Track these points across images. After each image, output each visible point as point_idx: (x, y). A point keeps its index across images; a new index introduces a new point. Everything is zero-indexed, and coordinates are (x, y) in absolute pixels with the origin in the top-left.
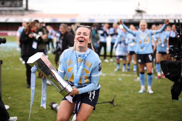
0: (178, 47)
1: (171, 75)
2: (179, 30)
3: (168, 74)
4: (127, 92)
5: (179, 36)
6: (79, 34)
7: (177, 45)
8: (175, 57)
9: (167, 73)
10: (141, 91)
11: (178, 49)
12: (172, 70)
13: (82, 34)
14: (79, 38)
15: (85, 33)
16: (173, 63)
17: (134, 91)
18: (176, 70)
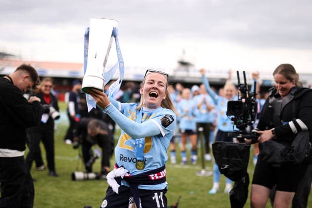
0: (244, 120)
1: (231, 169)
2: (245, 89)
3: (226, 166)
4: (192, 193)
5: (244, 100)
6: (151, 83)
7: (242, 114)
8: (238, 137)
9: (223, 165)
10: (213, 191)
11: (243, 122)
12: (233, 159)
13: (156, 83)
14: (150, 89)
15: (160, 82)
16: (235, 147)
17: (202, 191)
18: (240, 159)
